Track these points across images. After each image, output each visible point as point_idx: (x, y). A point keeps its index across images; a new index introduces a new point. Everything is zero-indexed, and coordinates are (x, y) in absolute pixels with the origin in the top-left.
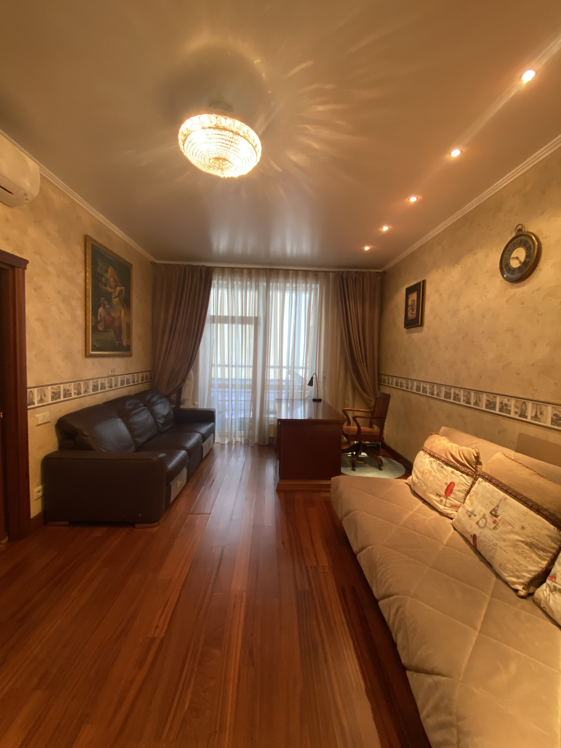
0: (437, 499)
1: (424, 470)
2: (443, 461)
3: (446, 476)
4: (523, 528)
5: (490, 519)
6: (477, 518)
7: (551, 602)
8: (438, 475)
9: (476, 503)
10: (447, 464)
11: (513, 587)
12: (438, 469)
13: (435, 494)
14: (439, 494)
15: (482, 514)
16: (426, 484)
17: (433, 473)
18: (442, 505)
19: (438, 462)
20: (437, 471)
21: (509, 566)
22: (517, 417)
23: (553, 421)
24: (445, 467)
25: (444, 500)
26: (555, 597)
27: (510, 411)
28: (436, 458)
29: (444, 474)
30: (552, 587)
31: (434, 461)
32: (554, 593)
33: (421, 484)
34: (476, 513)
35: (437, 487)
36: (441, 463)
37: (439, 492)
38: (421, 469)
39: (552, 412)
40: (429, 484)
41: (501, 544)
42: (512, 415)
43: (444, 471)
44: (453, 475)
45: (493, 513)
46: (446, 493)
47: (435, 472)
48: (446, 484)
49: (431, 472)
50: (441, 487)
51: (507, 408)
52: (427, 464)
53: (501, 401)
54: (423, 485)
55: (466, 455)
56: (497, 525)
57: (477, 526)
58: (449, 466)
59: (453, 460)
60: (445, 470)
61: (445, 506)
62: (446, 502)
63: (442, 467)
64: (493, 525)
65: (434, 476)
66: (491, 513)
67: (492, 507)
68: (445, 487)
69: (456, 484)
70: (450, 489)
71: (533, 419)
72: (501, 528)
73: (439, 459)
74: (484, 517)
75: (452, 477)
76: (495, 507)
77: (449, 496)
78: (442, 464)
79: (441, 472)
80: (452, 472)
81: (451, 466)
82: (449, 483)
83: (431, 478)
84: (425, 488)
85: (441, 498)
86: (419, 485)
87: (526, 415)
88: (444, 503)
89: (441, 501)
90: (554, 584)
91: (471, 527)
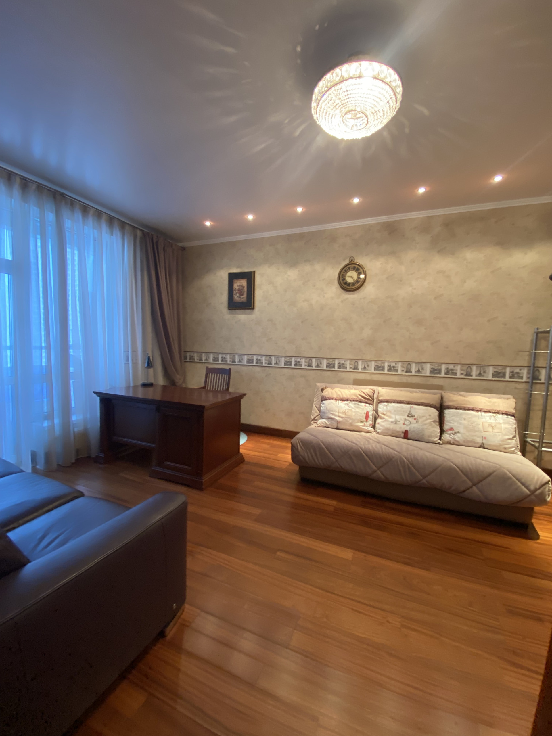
0: (362, 424)
1: (345, 410)
2: (357, 401)
3: (363, 409)
4: (430, 416)
5: (412, 420)
6: (402, 422)
7: (457, 438)
8: (357, 410)
9: (393, 416)
10: (360, 402)
11: (437, 442)
12: (355, 407)
13: (360, 422)
14: (362, 421)
15: (403, 419)
16: (351, 419)
17: (353, 410)
18: (365, 427)
19: (354, 402)
20: (355, 408)
21: (433, 434)
22: (351, 370)
23: (375, 369)
24: (360, 404)
25: (366, 423)
26: (457, 436)
27: (346, 367)
28: (350, 401)
29: (361, 408)
30: (454, 433)
31: (350, 403)
32: (455, 434)
33: (347, 420)
34: (398, 420)
35: (360, 417)
36: (356, 402)
37: (362, 420)
38: (342, 411)
39: (375, 364)
40: (354, 418)
41: (425, 427)
42: (348, 369)
43: (360, 407)
44: (366, 407)
45: (410, 416)
46: (366, 419)
47: (354, 409)
48: (365, 413)
49: (351, 410)
50: (363, 416)
51: (344, 366)
52: (345, 407)
53: (339, 362)
54: (348, 420)
55: (369, 394)
56: (417, 420)
57: (405, 426)
58: (362, 403)
59: (363, 399)
60: (361, 405)
61: (367, 426)
62: (367, 424)
63: (358, 405)
64: (415, 421)
65: (354, 412)
66: (408, 416)
67: (407, 414)
68: (365, 415)
69: (369, 411)
70: (367, 416)
71: (363, 369)
72: (420, 420)
73: (354, 401)
74: (405, 420)
75: (366, 409)
76: (409, 413)
77: (368, 420)
78: (358, 403)
79: (358, 407)
80: (365, 406)
81: (363, 402)
82: (366, 412)
83: (353, 414)
84: (351, 421)
85: (364, 423)
86: (344, 421)
87: (358, 368)
88: (366, 425)
89: (365, 424)
90: (453, 431)
91: (401, 427)
